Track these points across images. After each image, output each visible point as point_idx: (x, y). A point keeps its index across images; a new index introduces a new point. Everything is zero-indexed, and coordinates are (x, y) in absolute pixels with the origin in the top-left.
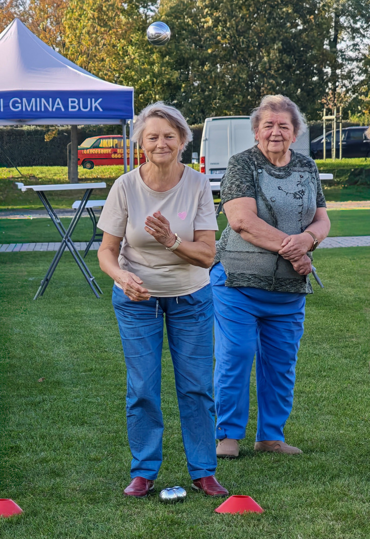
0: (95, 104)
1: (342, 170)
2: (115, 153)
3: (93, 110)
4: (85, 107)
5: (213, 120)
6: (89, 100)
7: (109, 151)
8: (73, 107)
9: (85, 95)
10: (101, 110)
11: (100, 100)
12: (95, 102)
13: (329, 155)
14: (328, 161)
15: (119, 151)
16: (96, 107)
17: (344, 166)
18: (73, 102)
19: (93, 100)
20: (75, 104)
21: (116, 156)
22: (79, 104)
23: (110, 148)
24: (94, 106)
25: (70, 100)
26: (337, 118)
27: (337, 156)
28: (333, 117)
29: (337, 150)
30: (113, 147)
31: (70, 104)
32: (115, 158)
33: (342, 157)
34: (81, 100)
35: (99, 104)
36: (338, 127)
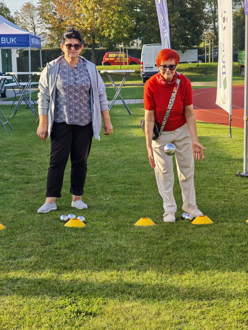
0: (13, 40)
1: (212, 68)
2: (116, 60)
3: (12, 43)
4: (9, 41)
5: (147, 45)
6: (10, 38)
7: (113, 59)
8: (4, 41)
9: (8, 36)
10: (16, 43)
11: (15, 38)
12: (13, 39)
13: (208, 61)
14: (208, 63)
15: (118, 59)
16: (13, 42)
17: (213, 66)
18: (3, 39)
19: (12, 38)
20: (4, 40)
21: (116, 61)
22: (6, 40)
23: (114, 57)
24: (12, 41)
25: (2, 38)
26: (211, 45)
27: (211, 61)
28: (209, 44)
29: (211, 59)
30: (115, 57)
31: (2, 40)
32: (116, 62)
33: (214, 62)
34: (7, 38)
35: (15, 40)
36: (211, 49)
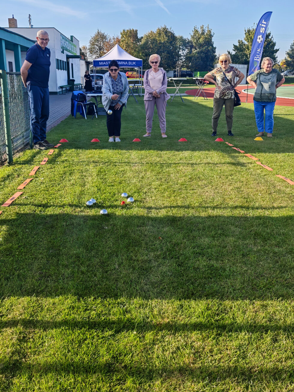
11: (135, 62)
26: (179, 69)
34: (131, 62)
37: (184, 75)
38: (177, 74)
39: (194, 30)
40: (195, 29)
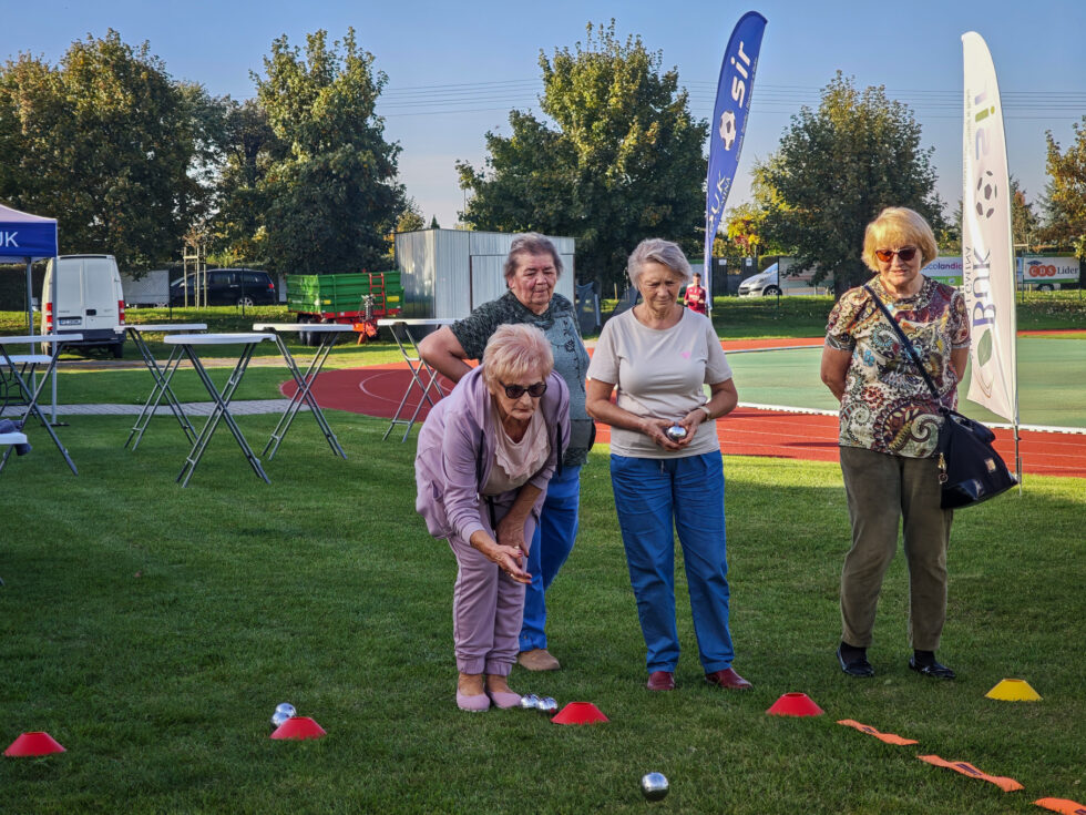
13: (192, 303)
14: (191, 309)
26: (201, 258)
28: (196, 257)
29: (202, 297)
33: (209, 305)
36: (201, 268)
37: (226, 289)
38: (191, 288)
39: (271, 57)
40: (279, 56)
